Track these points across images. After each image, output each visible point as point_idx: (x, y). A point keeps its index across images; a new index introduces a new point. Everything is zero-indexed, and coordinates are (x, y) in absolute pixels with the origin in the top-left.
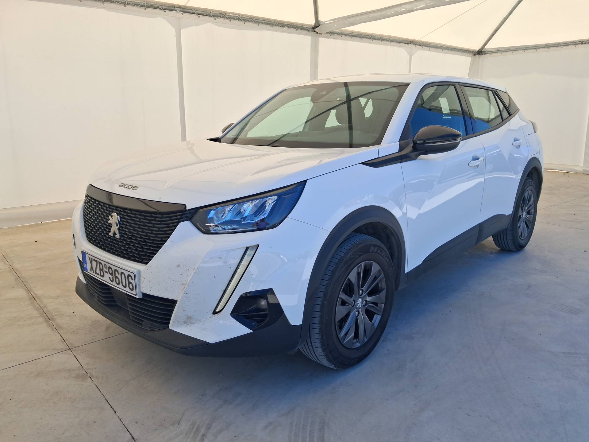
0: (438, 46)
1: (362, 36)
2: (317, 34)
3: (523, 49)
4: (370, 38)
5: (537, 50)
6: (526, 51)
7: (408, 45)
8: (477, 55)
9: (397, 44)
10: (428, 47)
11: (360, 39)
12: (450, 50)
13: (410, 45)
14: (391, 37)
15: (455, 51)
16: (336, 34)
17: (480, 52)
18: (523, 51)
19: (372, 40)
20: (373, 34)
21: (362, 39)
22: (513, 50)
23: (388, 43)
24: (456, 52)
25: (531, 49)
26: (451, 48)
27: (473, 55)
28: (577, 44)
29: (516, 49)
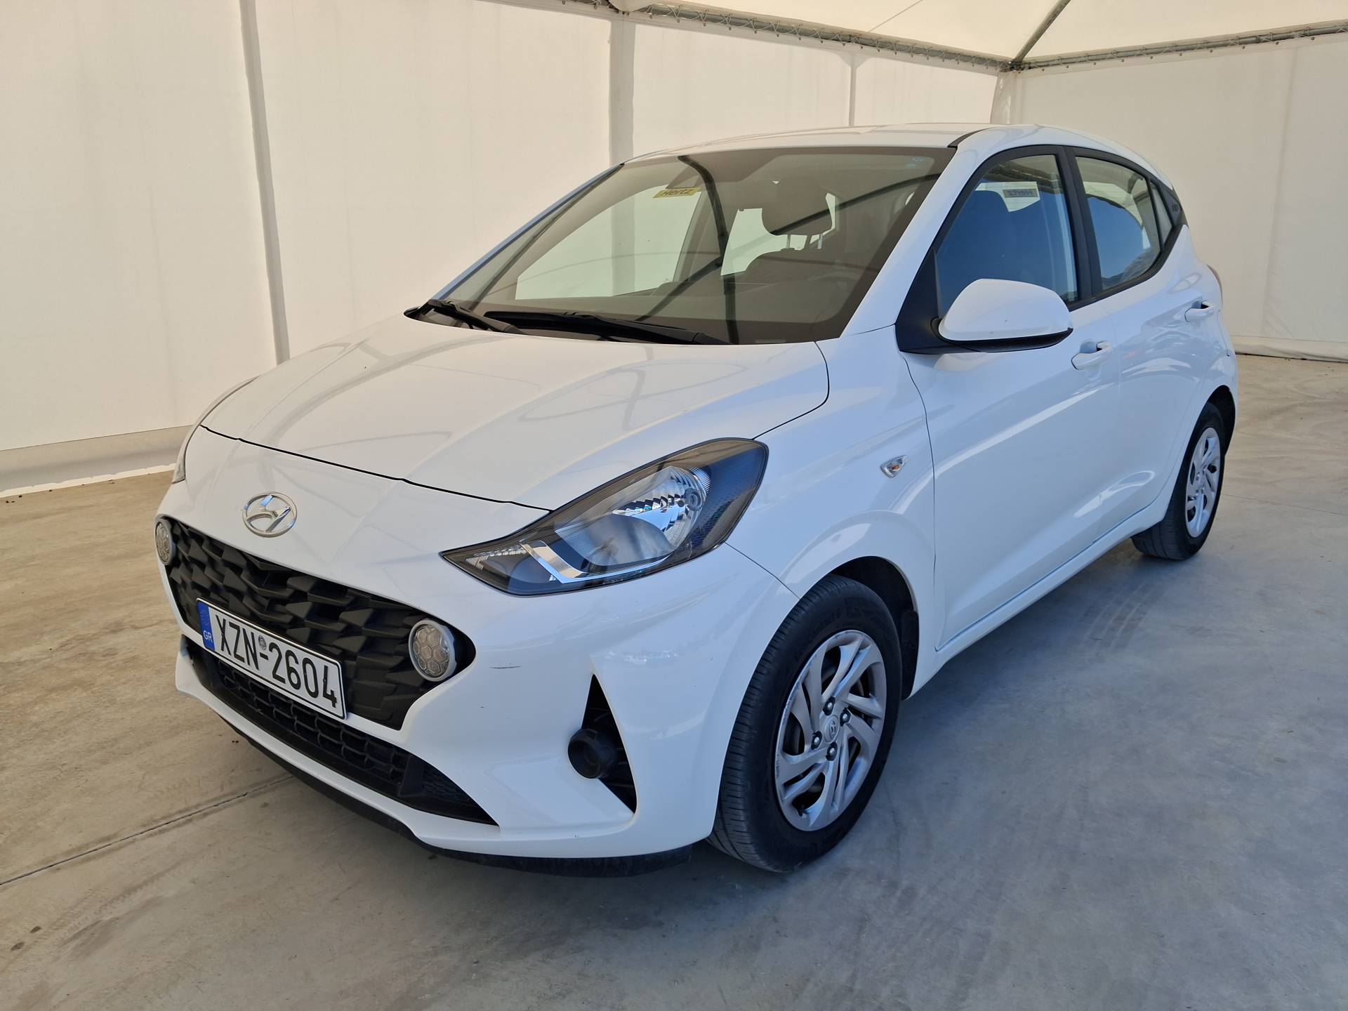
0: (920, 49)
1: (733, 20)
2: (616, 14)
3: (1119, 54)
4: (751, 27)
5: (1152, 58)
6: (1127, 60)
7: (844, 45)
8: (1012, 68)
9: (817, 41)
10: (892, 49)
11: (725, 28)
12: (946, 58)
13: (848, 45)
14: (801, 23)
15: (957, 60)
16: (665, 13)
17: (1017, 65)
18: (1118, 61)
19: (756, 32)
20: (757, 16)
21: (730, 29)
22: (1094, 57)
23: (794, 38)
24: (962, 64)
25: (1139, 55)
26: (949, 53)
27: (1002, 71)
28: (1247, 43)
29: (1104, 56)
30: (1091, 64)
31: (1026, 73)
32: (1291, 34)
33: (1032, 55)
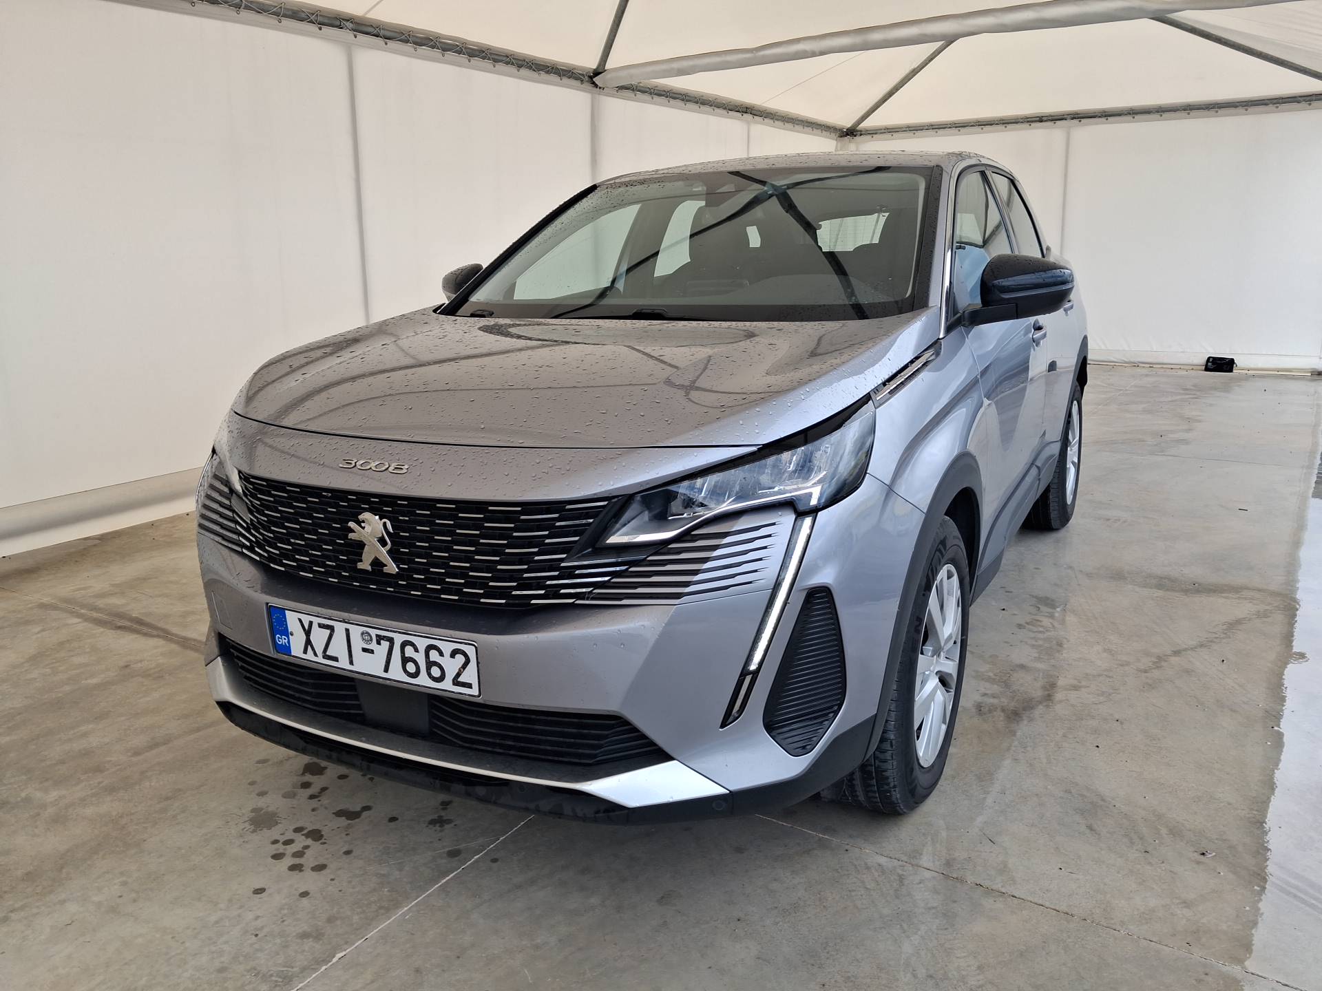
0: (790, 118)
1: (671, 94)
2: (595, 89)
3: (934, 127)
4: (683, 100)
5: (959, 130)
6: (941, 132)
7: (743, 115)
8: (848, 135)
11: (666, 101)
13: (745, 115)
14: (716, 97)
16: (628, 89)
17: (851, 132)
18: (933, 131)
19: (685, 105)
21: (670, 101)
22: (914, 129)
23: (711, 109)
24: (815, 130)
25: (950, 128)
26: (809, 122)
27: (839, 137)
28: (1032, 122)
29: (921, 128)
30: (912, 133)
31: (858, 139)
32: (1065, 116)
33: (867, 124)
